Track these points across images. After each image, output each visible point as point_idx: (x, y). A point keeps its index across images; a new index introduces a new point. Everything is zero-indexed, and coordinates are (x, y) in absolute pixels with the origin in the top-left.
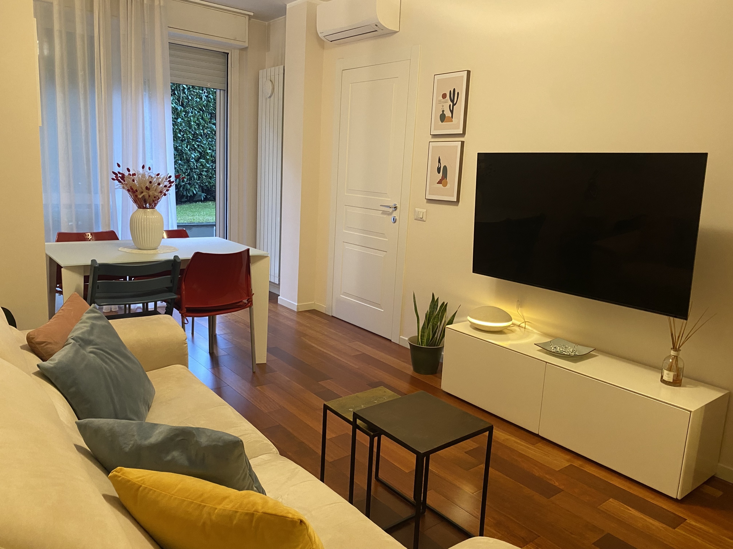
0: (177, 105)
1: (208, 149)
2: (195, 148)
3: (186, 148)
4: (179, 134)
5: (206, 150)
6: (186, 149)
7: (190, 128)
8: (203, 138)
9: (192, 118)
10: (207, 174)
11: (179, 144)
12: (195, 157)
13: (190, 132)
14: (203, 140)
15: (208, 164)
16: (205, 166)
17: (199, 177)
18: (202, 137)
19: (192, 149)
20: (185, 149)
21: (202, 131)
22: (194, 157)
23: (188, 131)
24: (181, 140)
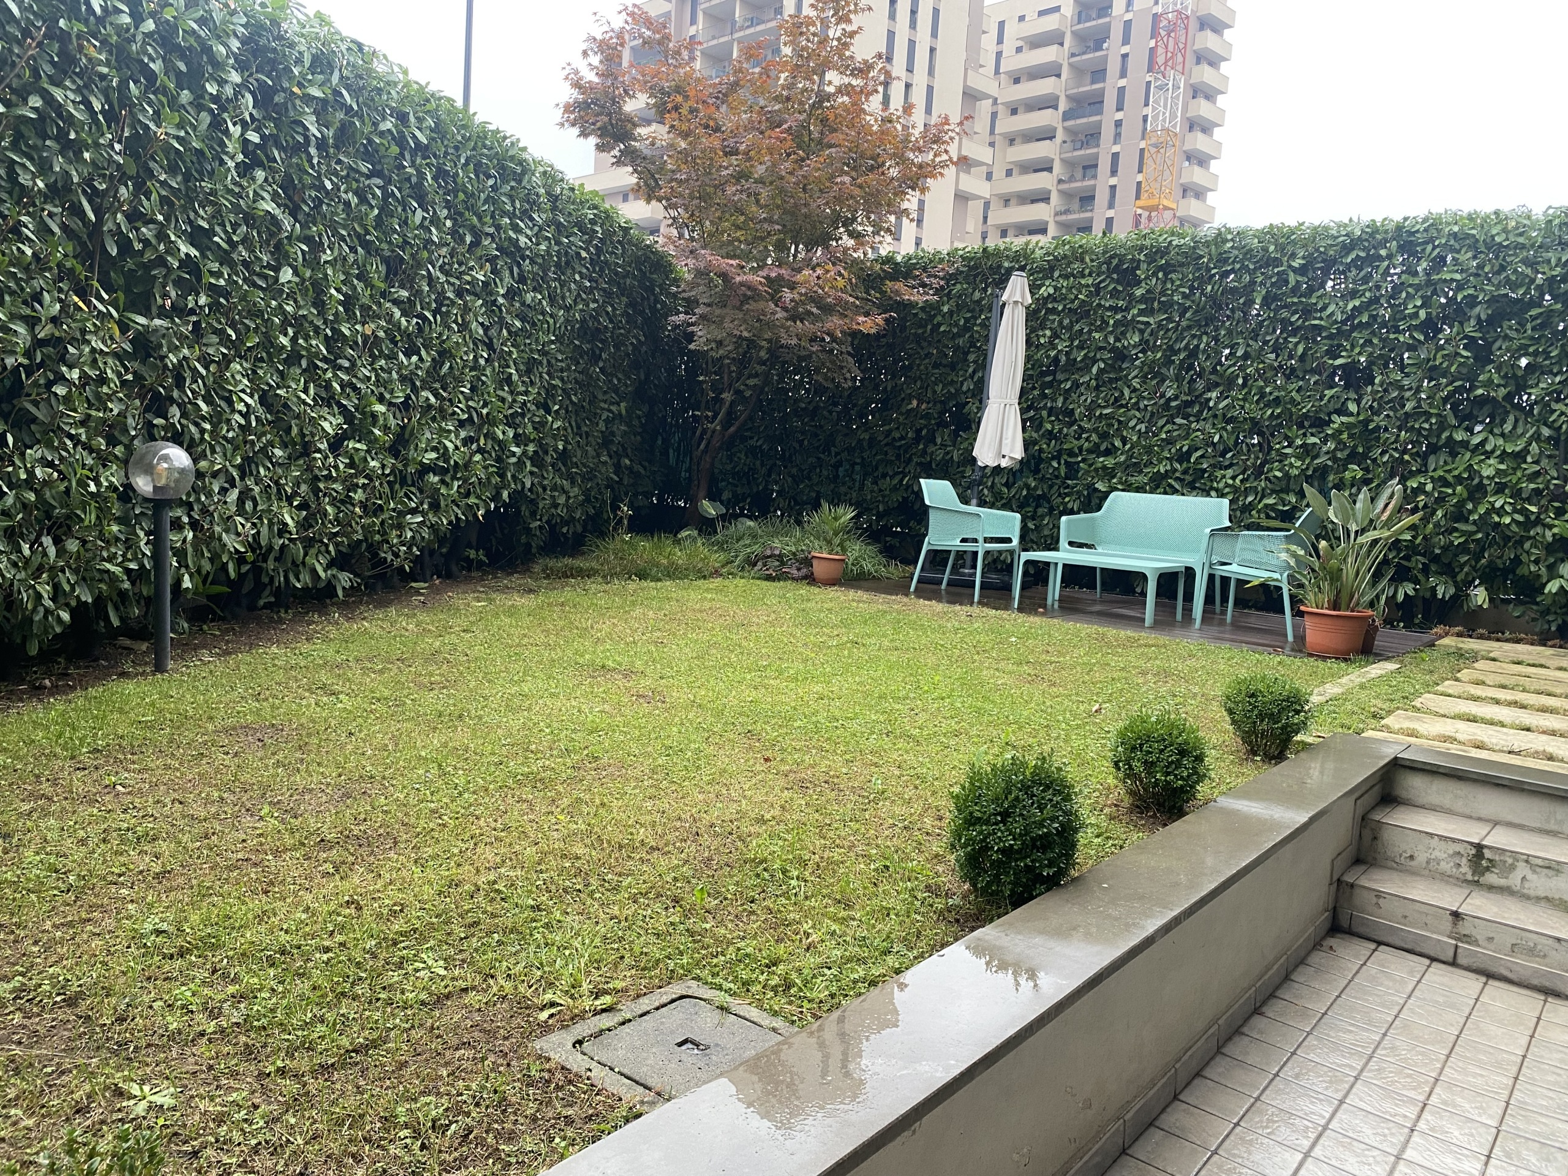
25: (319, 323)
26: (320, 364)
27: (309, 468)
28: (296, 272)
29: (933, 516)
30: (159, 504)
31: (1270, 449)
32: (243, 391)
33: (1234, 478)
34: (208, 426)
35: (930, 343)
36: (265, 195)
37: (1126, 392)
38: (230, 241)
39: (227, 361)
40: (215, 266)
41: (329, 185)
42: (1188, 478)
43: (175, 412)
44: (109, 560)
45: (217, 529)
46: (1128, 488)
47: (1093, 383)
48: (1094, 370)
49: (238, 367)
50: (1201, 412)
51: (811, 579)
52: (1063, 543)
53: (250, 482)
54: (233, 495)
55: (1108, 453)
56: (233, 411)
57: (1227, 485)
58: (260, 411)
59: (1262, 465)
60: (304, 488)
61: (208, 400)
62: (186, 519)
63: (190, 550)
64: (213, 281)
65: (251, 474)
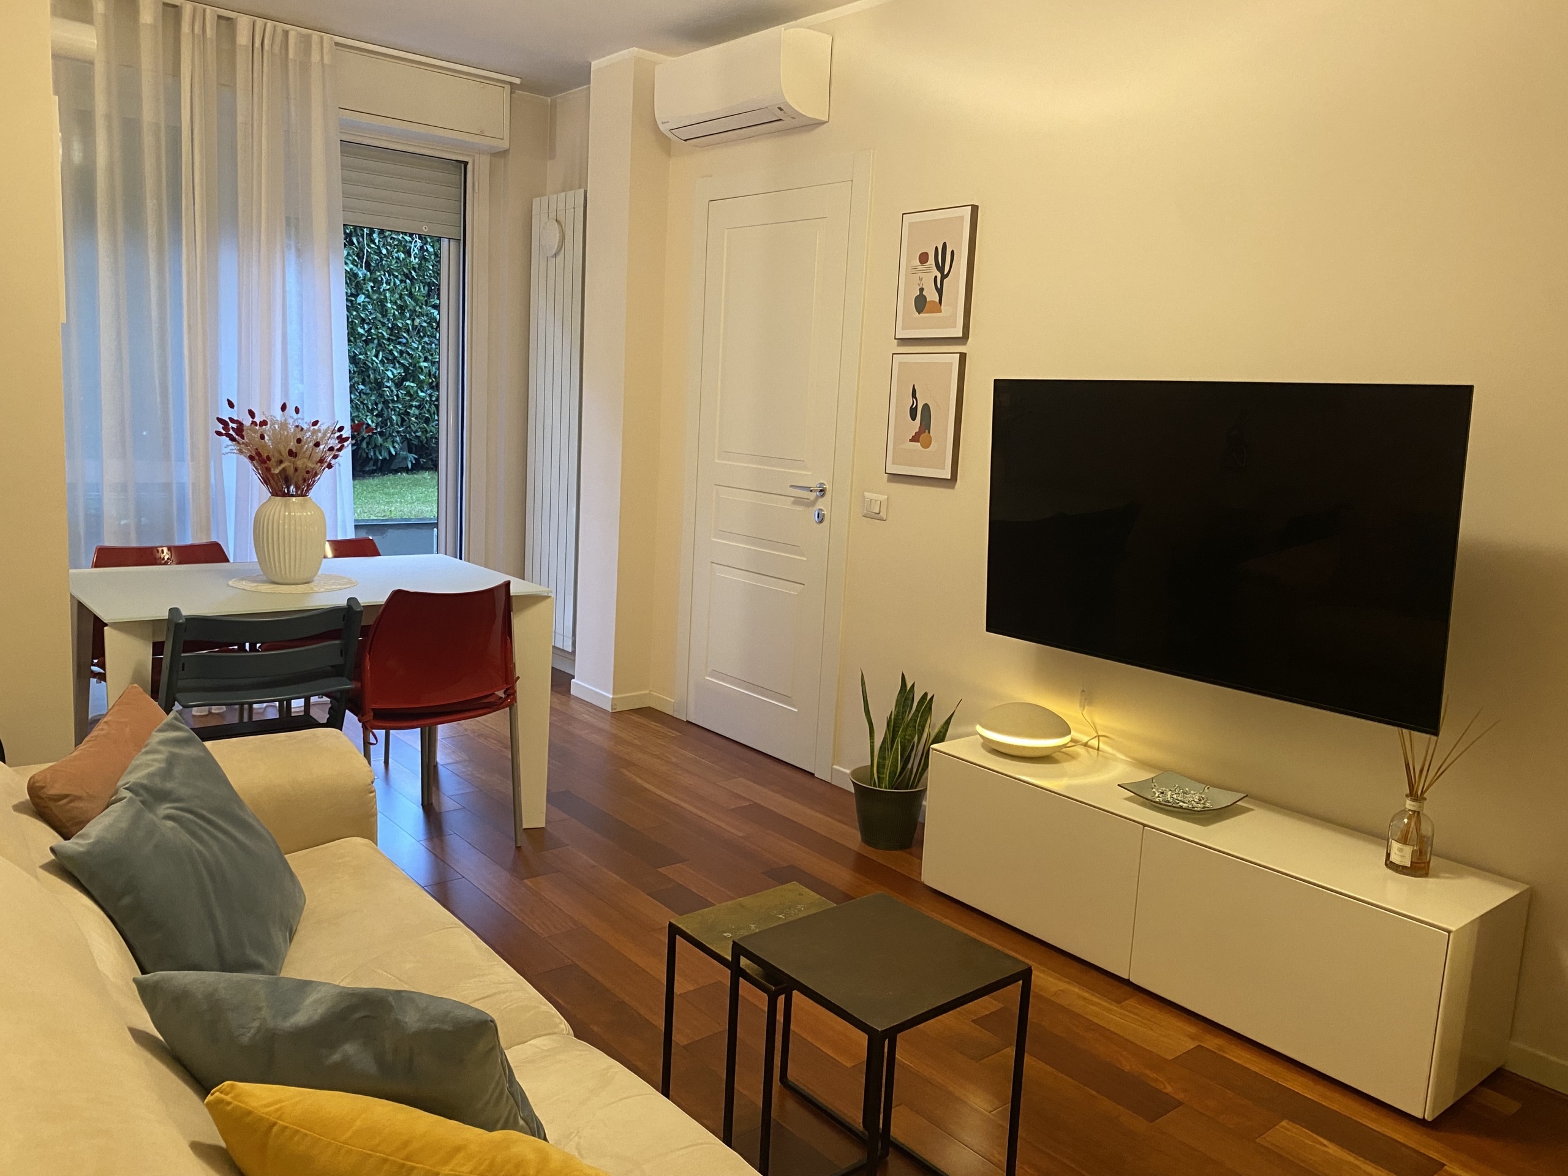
0: (357, 266)
1: (422, 360)
2: (395, 358)
3: (374, 358)
4: (361, 327)
5: (419, 362)
6: (374, 361)
7: (384, 316)
8: (411, 337)
9: (388, 295)
10: (420, 414)
11: (361, 349)
12: (395, 376)
13: (383, 324)
14: (410, 341)
15: (422, 391)
16: (415, 396)
17: (403, 420)
18: (409, 335)
19: (387, 359)
20: (372, 359)
21: (409, 322)
22: (392, 377)
23: (380, 321)
24: (363, 341)
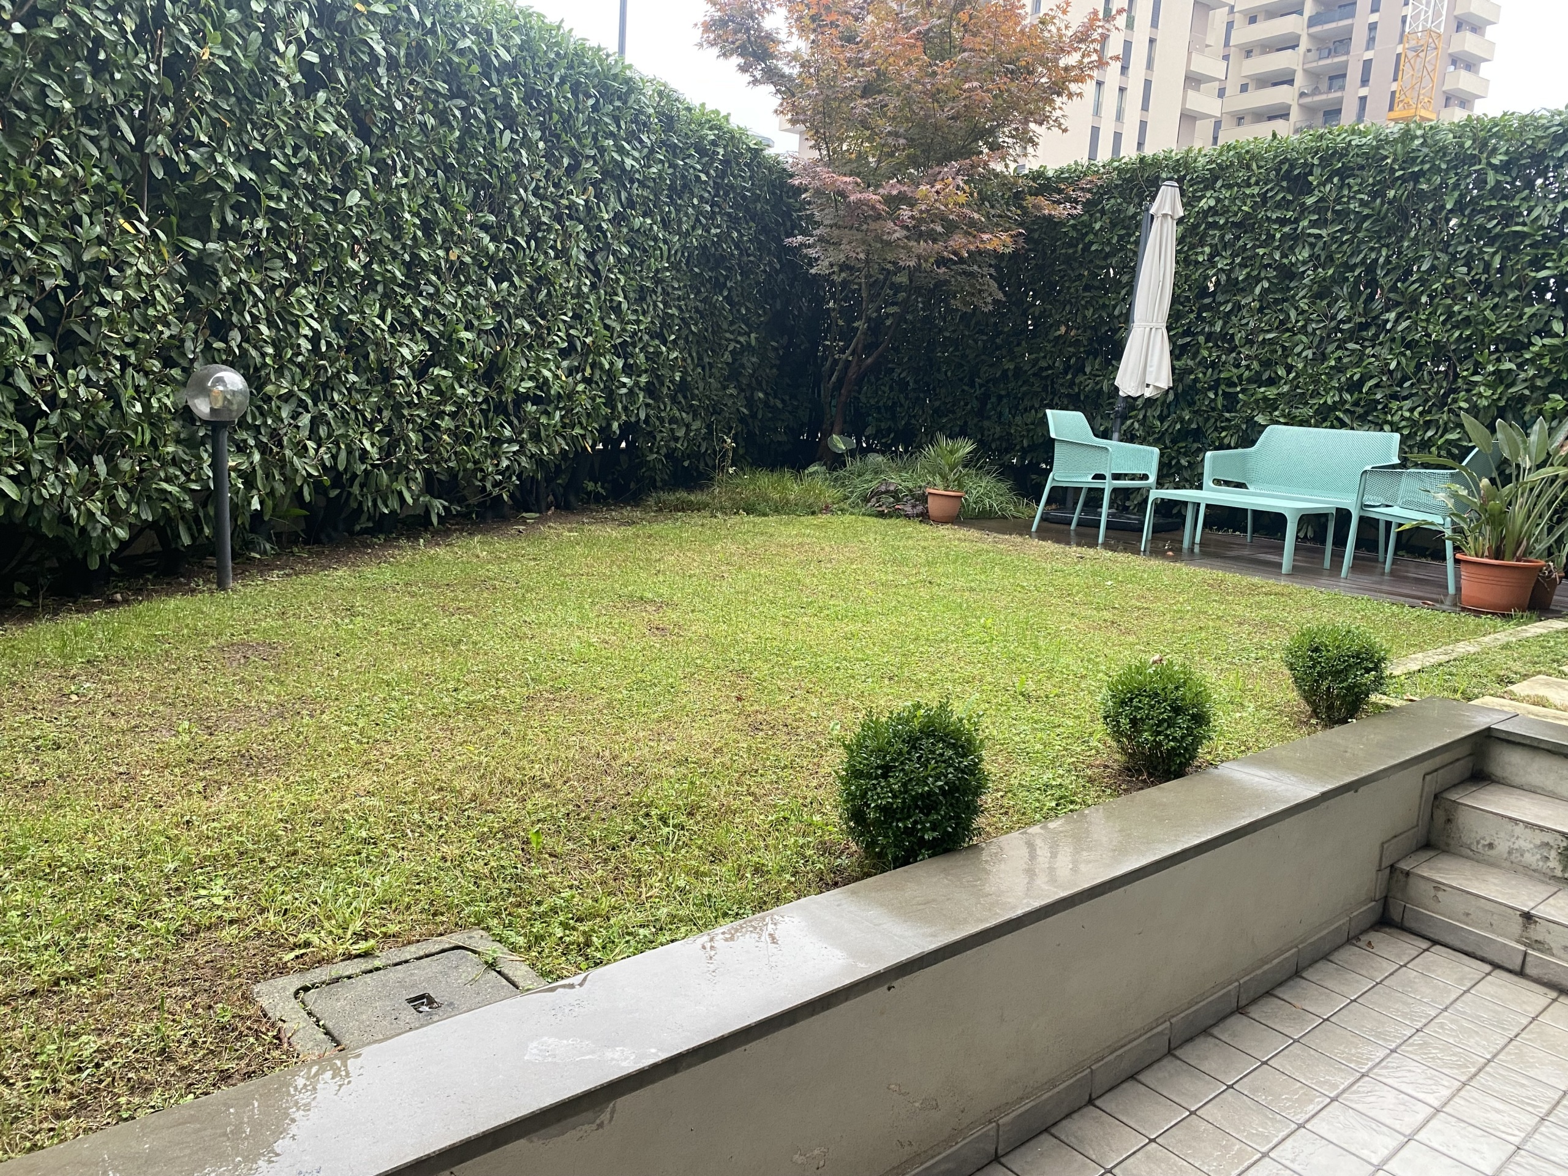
25: (398, 248)
26: (397, 289)
27: (389, 394)
28: (365, 194)
29: (1059, 451)
30: (217, 426)
31: (1456, 376)
32: (311, 316)
33: (1412, 410)
34: (270, 350)
35: (1081, 264)
36: (327, 117)
37: (1293, 314)
38: (289, 164)
39: (290, 287)
40: (274, 190)
41: (399, 106)
42: (1360, 411)
43: (235, 336)
44: (168, 480)
45: (288, 452)
46: (1291, 421)
47: (1256, 305)
48: (1258, 290)
49: (303, 291)
50: (1376, 336)
51: (925, 517)
52: (1207, 481)
53: (324, 408)
54: (305, 420)
55: (1272, 382)
56: (299, 335)
57: (1403, 418)
58: (334, 338)
59: (1446, 395)
60: (386, 414)
61: (271, 324)
62: (252, 442)
63: (259, 472)
64: (272, 204)
65: (325, 399)
